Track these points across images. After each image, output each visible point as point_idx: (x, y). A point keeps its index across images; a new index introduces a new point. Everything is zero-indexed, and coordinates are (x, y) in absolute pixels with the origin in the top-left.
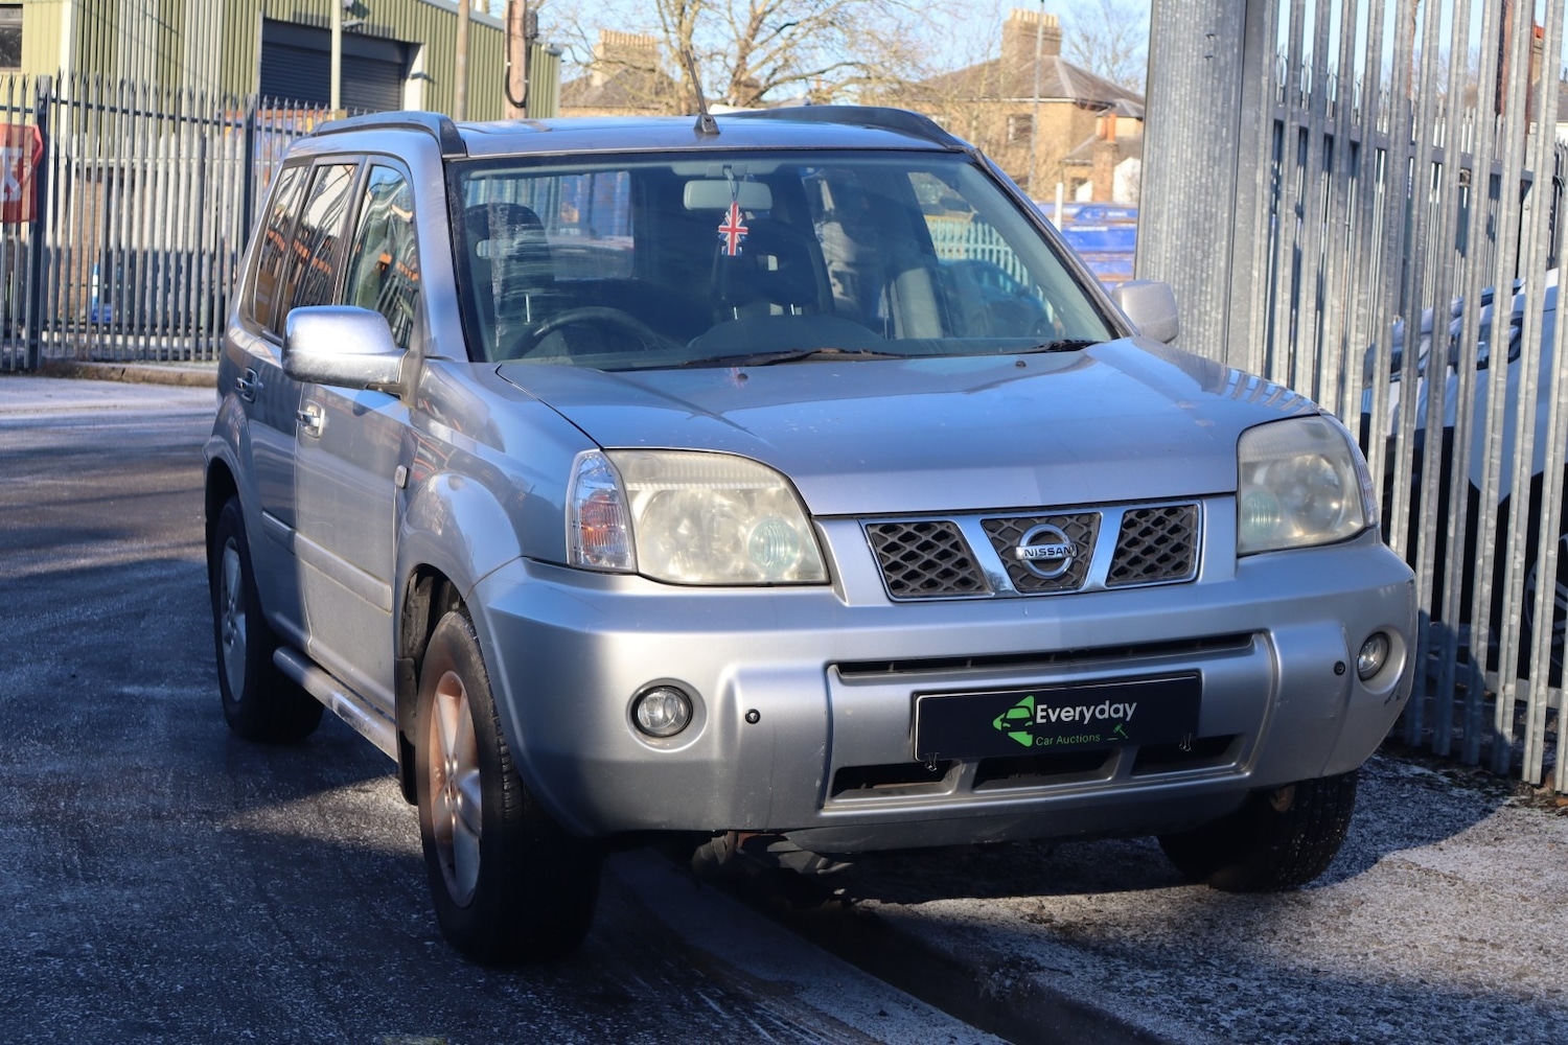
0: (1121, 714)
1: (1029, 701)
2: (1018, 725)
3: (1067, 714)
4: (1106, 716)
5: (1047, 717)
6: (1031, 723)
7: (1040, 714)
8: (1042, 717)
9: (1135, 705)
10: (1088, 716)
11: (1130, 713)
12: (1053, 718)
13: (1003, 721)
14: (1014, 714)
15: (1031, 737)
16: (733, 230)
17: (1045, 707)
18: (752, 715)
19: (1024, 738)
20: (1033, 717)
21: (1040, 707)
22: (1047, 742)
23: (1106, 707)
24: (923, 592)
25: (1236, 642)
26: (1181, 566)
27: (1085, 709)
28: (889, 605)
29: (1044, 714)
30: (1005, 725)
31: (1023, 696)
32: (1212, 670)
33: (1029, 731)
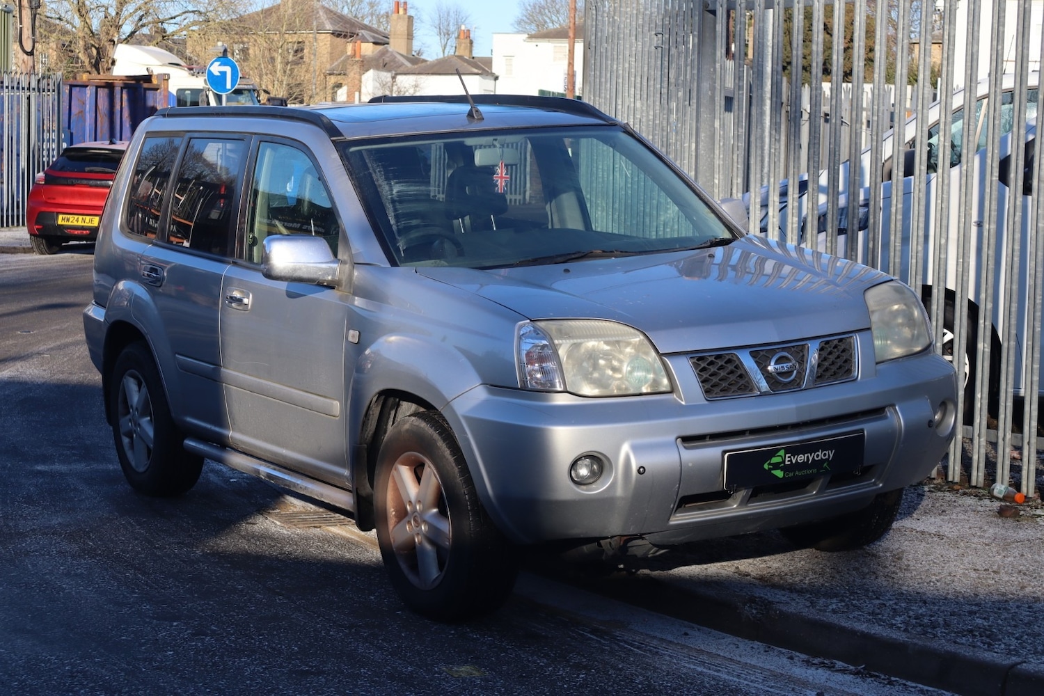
0: (827, 457)
1: (782, 453)
2: (776, 466)
3: (801, 458)
4: (820, 458)
5: (791, 461)
6: (782, 465)
7: (787, 459)
8: (788, 461)
9: (833, 451)
10: (811, 459)
11: (831, 456)
12: (794, 461)
13: (769, 464)
14: (775, 460)
15: (782, 472)
16: (502, 177)
17: (790, 455)
18: (642, 469)
19: (779, 473)
20: (784, 462)
21: (787, 455)
22: (791, 475)
23: (820, 453)
24: (722, 394)
25: (876, 412)
26: (849, 371)
27: (809, 455)
28: (706, 402)
29: (789, 459)
30: (770, 467)
31: (778, 450)
32: (869, 428)
33: (782, 469)
